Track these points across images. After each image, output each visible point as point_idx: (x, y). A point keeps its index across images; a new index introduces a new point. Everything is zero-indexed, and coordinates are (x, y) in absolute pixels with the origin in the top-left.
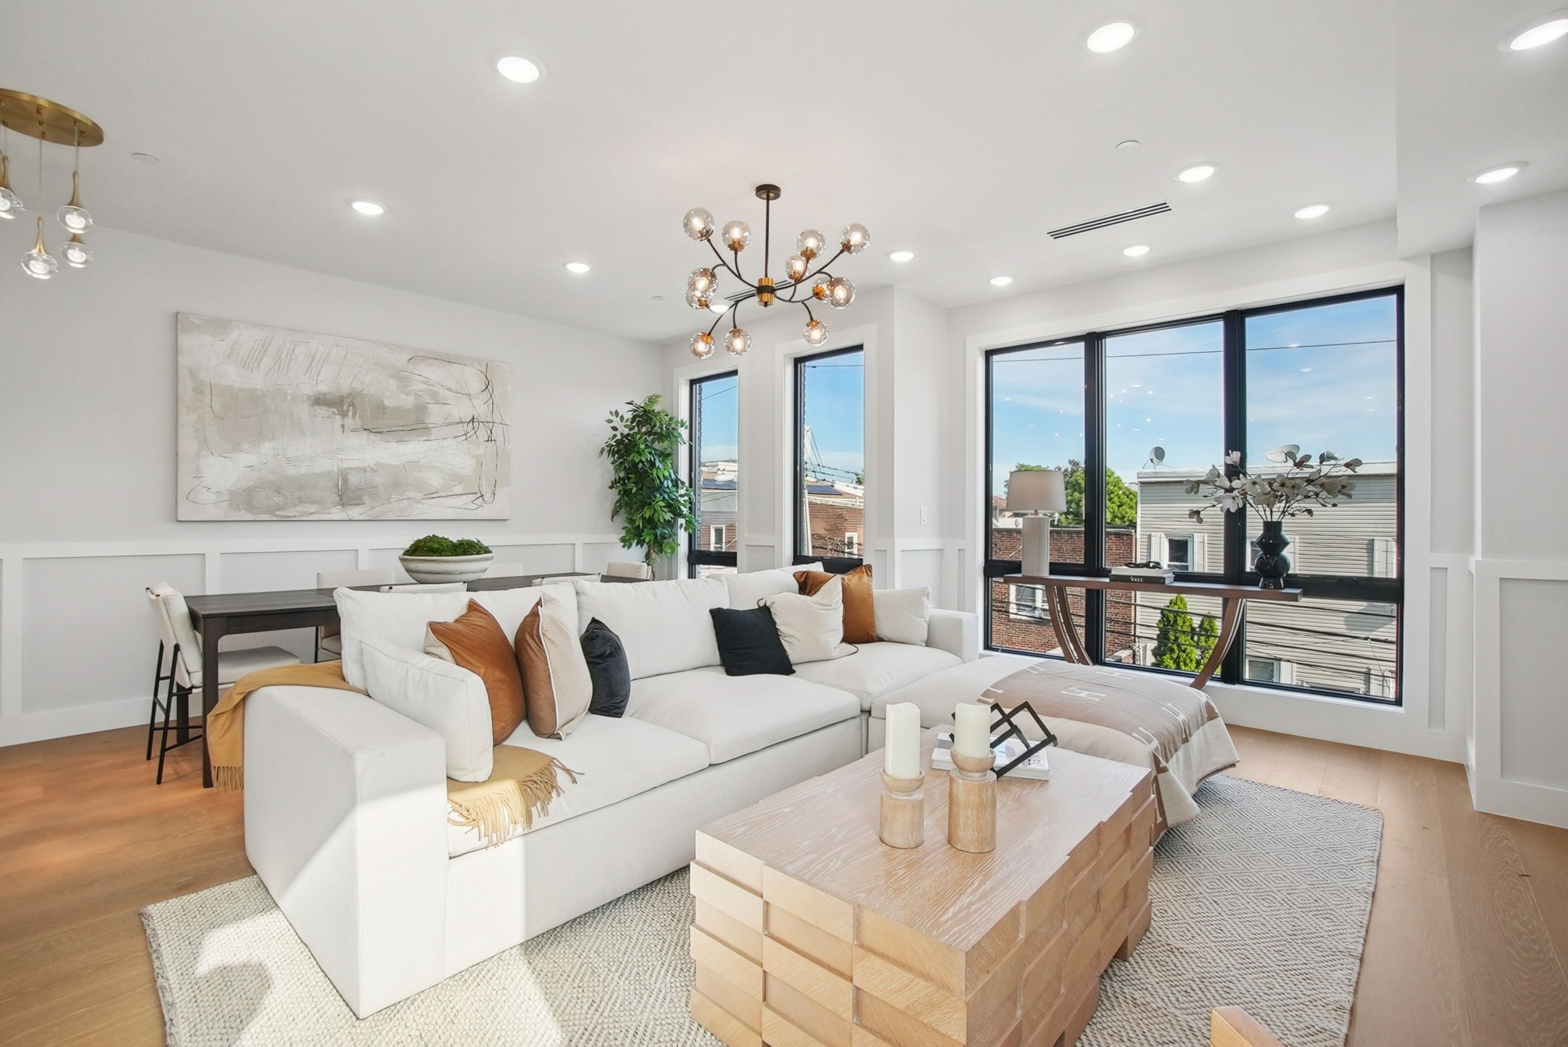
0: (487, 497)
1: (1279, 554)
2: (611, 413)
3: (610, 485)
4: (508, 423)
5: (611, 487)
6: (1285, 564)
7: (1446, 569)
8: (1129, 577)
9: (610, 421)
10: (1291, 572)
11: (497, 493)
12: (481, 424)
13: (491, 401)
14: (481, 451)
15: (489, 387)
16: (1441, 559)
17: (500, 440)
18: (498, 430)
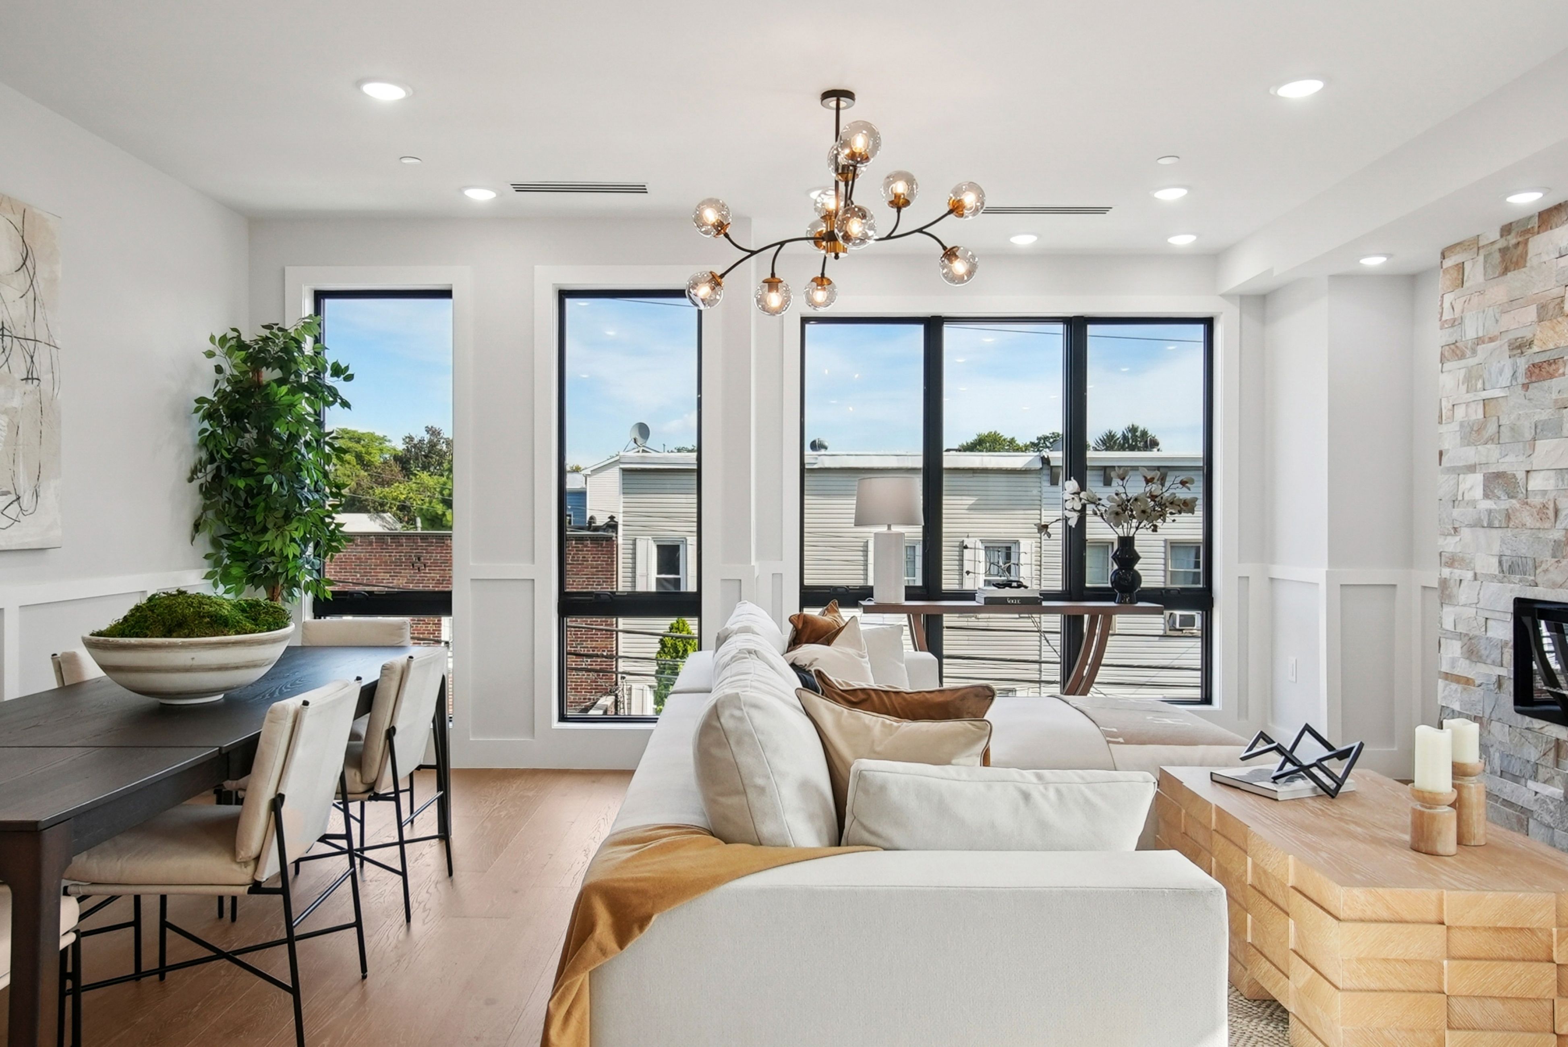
0: (26, 500)
1: (1132, 569)
2: (212, 339)
3: (189, 475)
4: (58, 343)
5: (191, 480)
6: (1137, 578)
7: (1248, 577)
8: (1006, 598)
9: (210, 354)
10: (1143, 585)
11: (41, 494)
12: (15, 340)
13: (30, 295)
14: (16, 403)
15: (28, 263)
16: (1247, 569)
17: (46, 377)
18: (43, 356)
